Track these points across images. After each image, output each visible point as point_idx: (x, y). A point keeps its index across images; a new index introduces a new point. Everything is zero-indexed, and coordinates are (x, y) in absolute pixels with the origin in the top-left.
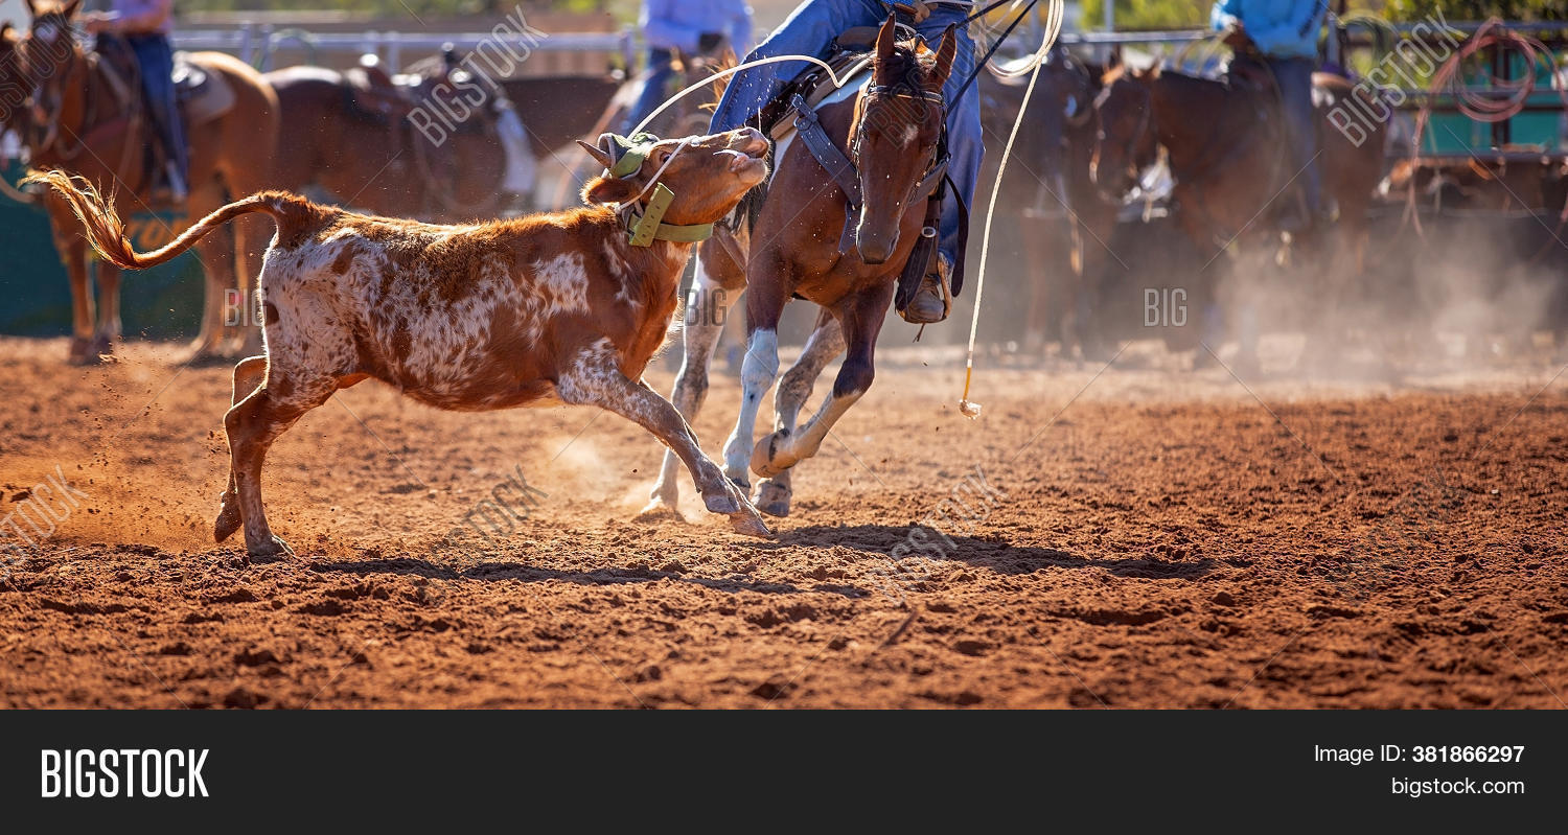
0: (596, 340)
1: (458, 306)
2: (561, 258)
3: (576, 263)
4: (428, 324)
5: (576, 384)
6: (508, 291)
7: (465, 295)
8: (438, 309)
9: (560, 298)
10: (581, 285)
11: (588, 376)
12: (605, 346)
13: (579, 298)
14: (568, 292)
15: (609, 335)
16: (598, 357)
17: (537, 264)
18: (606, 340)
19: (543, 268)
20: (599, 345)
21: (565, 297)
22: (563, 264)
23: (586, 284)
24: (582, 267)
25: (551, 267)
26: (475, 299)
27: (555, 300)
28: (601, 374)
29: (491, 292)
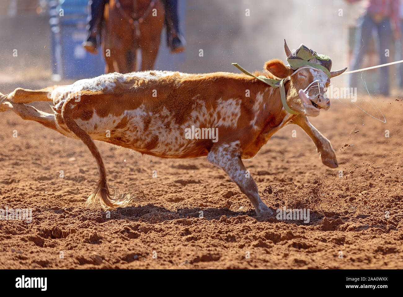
0: (234, 141)
1: (183, 127)
2: (230, 101)
3: (237, 104)
4: (169, 136)
5: (215, 158)
6: (204, 115)
7: (187, 120)
8: (174, 129)
9: (224, 119)
10: (236, 115)
11: (222, 156)
12: (237, 145)
13: (234, 121)
14: (229, 117)
15: (240, 140)
16: (231, 148)
17: (220, 101)
18: (238, 142)
19: (221, 103)
20: (234, 144)
21: (227, 119)
22: (231, 104)
23: (239, 115)
24: (239, 106)
25: (225, 104)
26: (190, 122)
27: (221, 119)
28: (229, 156)
29: (197, 118)
